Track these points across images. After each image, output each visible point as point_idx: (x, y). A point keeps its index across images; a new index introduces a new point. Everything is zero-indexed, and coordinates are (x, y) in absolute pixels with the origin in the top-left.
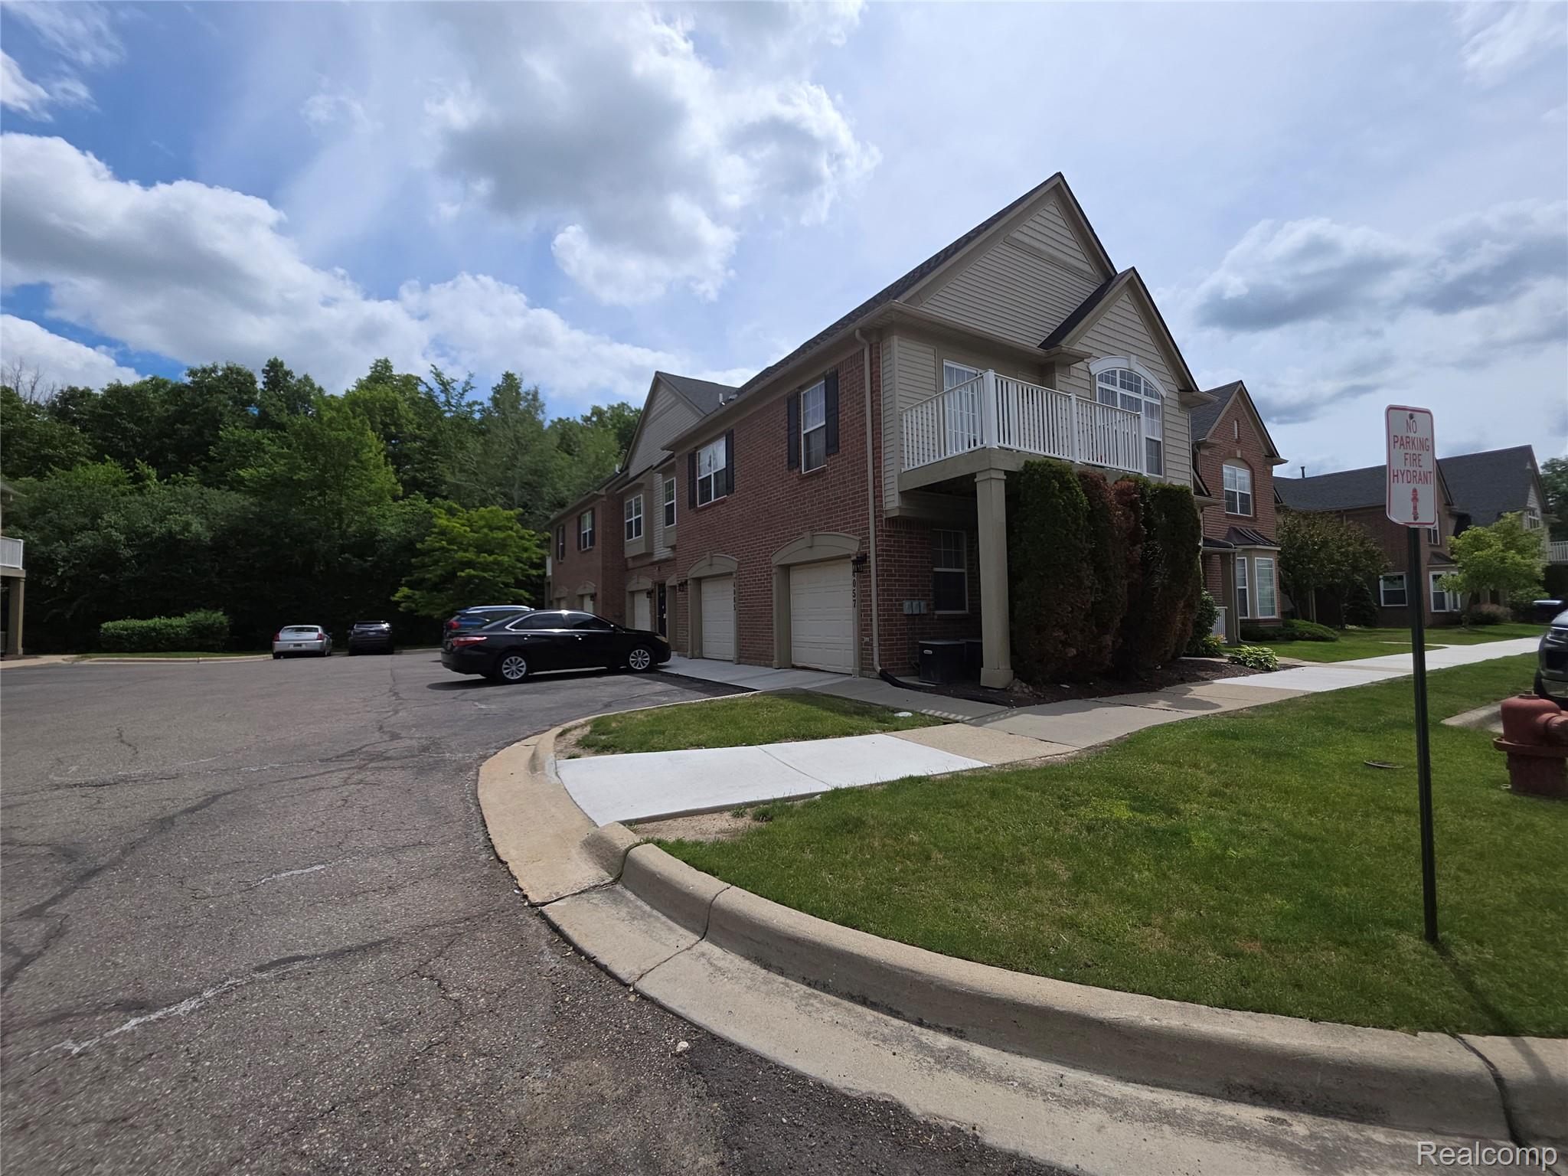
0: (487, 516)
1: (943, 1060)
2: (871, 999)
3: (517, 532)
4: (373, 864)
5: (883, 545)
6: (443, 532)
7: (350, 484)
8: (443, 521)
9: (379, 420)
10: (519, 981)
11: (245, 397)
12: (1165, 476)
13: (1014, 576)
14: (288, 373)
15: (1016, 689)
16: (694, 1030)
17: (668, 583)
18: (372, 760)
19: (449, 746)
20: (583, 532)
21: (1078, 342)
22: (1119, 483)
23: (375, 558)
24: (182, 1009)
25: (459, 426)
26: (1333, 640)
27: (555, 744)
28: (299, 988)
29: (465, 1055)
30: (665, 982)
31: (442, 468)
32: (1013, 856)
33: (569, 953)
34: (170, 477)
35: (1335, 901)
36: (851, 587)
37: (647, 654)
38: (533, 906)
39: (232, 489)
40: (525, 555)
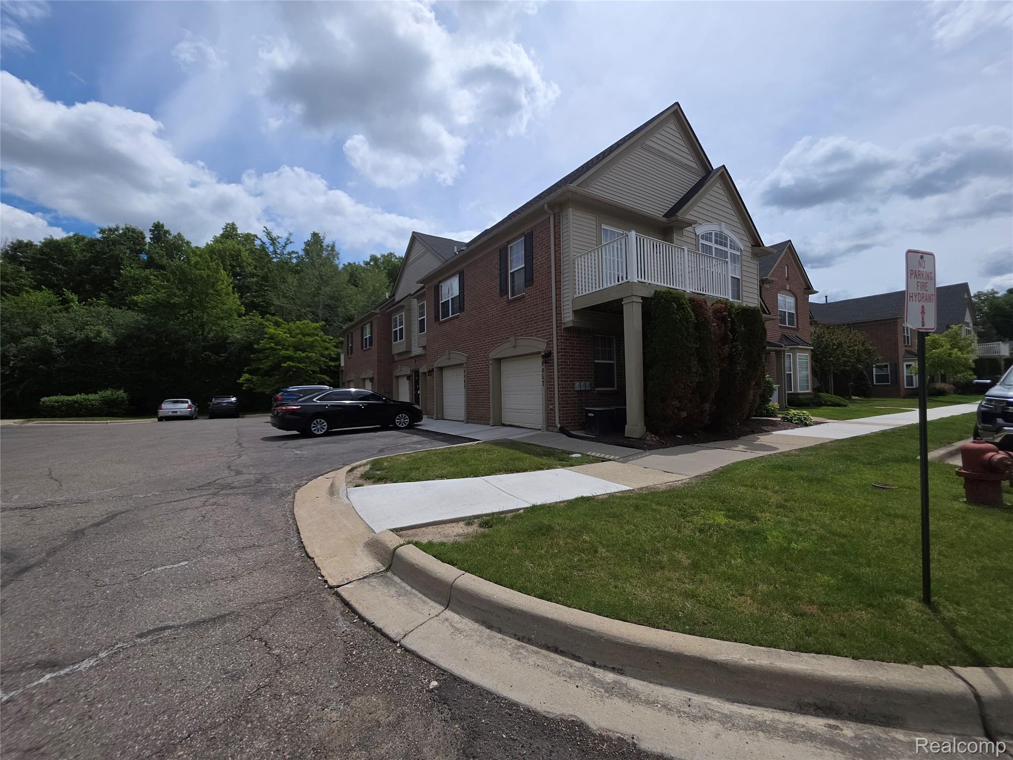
0: (302, 327)
1: (610, 690)
2: (560, 649)
3: (321, 337)
4: (221, 560)
5: (562, 345)
6: (272, 338)
7: (209, 306)
8: (271, 330)
9: (229, 263)
10: (321, 640)
11: (138, 248)
12: (742, 301)
13: (647, 365)
14: (167, 232)
15: (648, 438)
16: (442, 673)
17: (421, 371)
18: (222, 489)
19: (275, 479)
20: (365, 337)
21: (689, 213)
22: (715, 305)
23: (226, 355)
24: (84, 666)
25: (282, 268)
26: (845, 406)
27: (346, 477)
28: (167, 649)
29: (283, 694)
30: (422, 640)
31: (271, 295)
32: (652, 550)
33: (356, 620)
34: (87, 301)
35: (863, 577)
36: (541, 373)
37: (407, 417)
38: (331, 587)
39: (129, 308)
40: (326, 352)
